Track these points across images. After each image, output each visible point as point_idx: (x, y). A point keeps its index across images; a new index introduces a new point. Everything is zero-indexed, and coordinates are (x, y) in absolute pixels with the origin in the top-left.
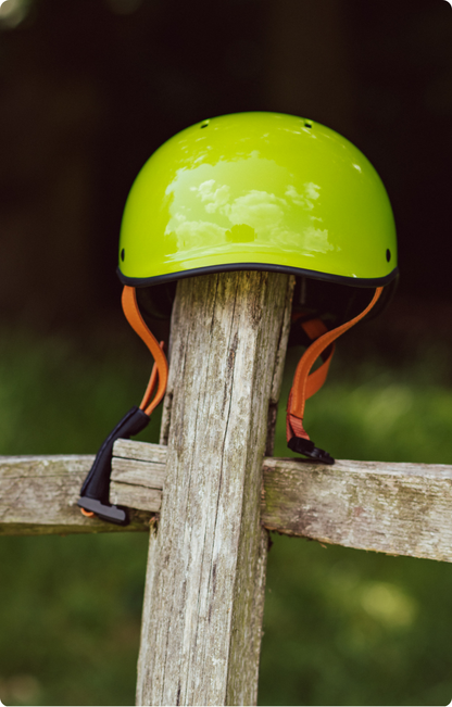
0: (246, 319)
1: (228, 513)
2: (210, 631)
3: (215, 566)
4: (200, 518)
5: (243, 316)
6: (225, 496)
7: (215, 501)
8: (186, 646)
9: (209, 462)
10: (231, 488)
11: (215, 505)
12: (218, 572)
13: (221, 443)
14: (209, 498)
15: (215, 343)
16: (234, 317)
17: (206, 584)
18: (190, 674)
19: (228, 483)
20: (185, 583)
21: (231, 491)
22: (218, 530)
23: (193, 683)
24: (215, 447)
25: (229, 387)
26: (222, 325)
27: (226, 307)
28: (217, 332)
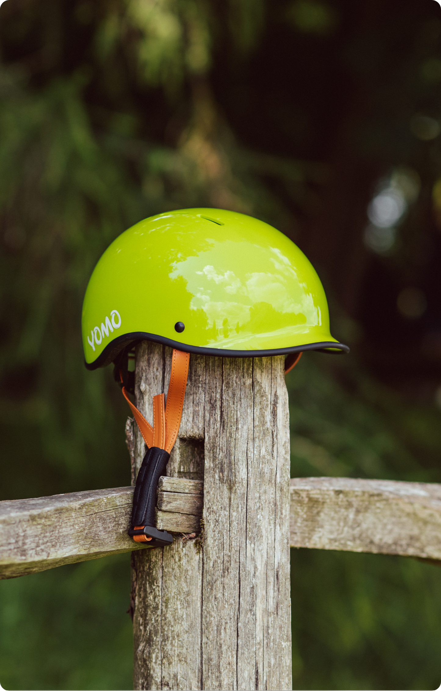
0: (281, 380)
1: (284, 530)
2: (278, 622)
3: (278, 572)
4: (262, 536)
5: (279, 378)
6: (280, 518)
7: (272, 522)
8: (259, 637)
9: (265, 492)
10: (284, 511)
11: (273, 526)
12: (280, 577)
13: (274, 477)
14: (267, 520)
15: (258, 399)
16: (273, 379)
17: (272, 587)
18: (266, 656)
19: (282, 508)
20: (253, 588)
21: (284, 514)
22: (277, 544)
23: (269, 663)
24: (270, 481)
25: (275, 434)
26: (263, 385)
27: (264, 371)
28: (260, 390)
